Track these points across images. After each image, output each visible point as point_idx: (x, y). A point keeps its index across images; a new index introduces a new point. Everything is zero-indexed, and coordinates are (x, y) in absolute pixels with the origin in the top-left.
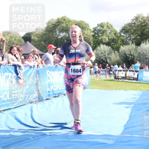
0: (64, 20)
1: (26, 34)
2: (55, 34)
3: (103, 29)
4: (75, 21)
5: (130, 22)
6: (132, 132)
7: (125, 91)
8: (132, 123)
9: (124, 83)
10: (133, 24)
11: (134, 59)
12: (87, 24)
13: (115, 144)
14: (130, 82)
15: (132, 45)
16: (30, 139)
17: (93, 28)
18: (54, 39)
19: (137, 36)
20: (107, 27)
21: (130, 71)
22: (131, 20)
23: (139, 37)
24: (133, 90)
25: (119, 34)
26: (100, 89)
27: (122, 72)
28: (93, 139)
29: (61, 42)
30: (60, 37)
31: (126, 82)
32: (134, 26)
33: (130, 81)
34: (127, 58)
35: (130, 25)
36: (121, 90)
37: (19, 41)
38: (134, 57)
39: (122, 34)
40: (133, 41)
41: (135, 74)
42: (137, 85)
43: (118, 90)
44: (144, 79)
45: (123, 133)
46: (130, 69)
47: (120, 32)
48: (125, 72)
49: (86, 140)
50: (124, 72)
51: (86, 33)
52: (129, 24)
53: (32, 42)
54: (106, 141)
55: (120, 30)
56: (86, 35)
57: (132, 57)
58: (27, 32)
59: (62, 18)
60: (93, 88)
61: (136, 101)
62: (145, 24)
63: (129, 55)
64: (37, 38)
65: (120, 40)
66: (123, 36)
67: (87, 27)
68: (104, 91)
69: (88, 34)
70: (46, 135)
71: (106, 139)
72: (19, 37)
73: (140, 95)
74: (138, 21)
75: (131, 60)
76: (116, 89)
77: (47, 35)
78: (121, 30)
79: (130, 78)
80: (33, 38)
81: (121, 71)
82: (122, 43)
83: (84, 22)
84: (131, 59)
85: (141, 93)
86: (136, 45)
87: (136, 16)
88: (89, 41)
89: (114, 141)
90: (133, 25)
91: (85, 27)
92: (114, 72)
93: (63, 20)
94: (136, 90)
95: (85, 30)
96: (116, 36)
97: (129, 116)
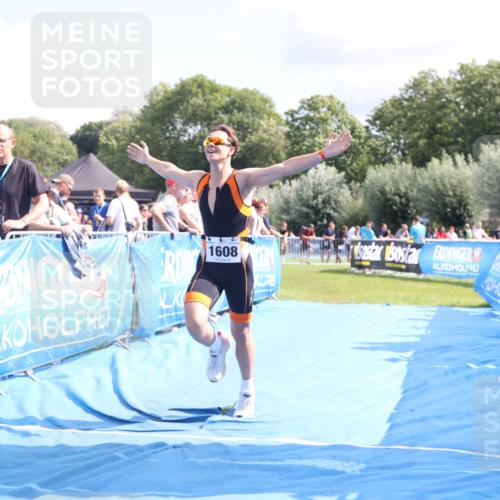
0: (201, 86)
1: (82, 127)
2: (170, 128)
3: (318, 115)
4: (231, 89)
5: (397, 94)
6: (412, 438)
7: (386, 308)
8: (411, 411)
9: (379, 280)
10: (407, 100)
11: (407, 205)
12: (265, 101)
13: (366, 473)
14: (399, 278)
15: (404, 164)
16: (118, 458)
17: (286, 113)
18: (167, 143)
19: (420, 137)
20: (329, 109)
21: (397, 244)
22: (400, 89)
23: (425, 141)
24: (410, 303)
25: (364, 130)
26: (310, 299)
27: (373, 246)
28: (301, 458)
29: (189, 153)
30: (186, 139)
31: (386, 277)
32: (410, 108)
33: (398, 274)
34: (388, 204)
35: (397, 103)
36: (374, 302)
37: (62, 150)
38: (408, 200)
39: (374, 132)
40: (407, 152)
41: (410, 253)
42: (421, 286)
43: (364, 305)
44: (435, 267)
45: (387, 440)
46: (398, 237)
47: (367, 124)
48: (382, 247)
49: (283, 460)
50: (377, 247)
51: (265, 127)
52: (396, 100)
53: (99, 154)
54: (338, 466)
55: (368, 121)
56: (265, 131)
57: (403, 200)
58: (87, 123)
59: (194, 80)
60: (289, 298)
61: (418, 340)
62: (444, 100)
63: (395, 194)
64: (114, 141)
65: (367, 149)
66: (376, 137)
67: (268, 108)
68: (321, 306)
69: (272, 131)
70: (165, 447)
71: (339, 460)
72: (60, 135)
73: (429, 318)
74: (422, 92)
75: (400, 209)
76: (357, 302)
77: (146, 133)
78: (370, 118)
79: (396, 266)
80: (103, 139)
81: (368, 243)
82: (373, 158)
83: (258, 92)
84: (399, 205)
85: (433, 314)
86: (414, 164)
87: (417, 76)
88: (275, 152)
89: (363, 466)
90: (405, 103)
91: (260, 108)
92: (348, 247)
93: (195, 85)
94: (416, 303)
95: (261, 118)
96: (354, 137)
97: (403, 386)
